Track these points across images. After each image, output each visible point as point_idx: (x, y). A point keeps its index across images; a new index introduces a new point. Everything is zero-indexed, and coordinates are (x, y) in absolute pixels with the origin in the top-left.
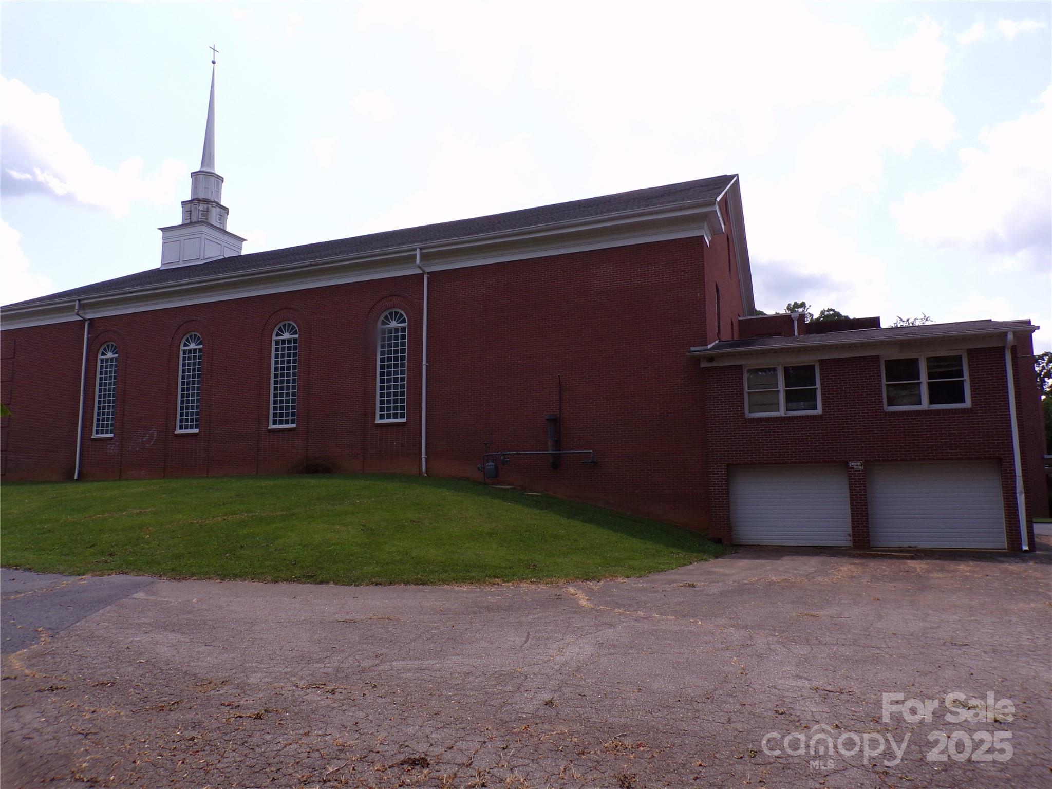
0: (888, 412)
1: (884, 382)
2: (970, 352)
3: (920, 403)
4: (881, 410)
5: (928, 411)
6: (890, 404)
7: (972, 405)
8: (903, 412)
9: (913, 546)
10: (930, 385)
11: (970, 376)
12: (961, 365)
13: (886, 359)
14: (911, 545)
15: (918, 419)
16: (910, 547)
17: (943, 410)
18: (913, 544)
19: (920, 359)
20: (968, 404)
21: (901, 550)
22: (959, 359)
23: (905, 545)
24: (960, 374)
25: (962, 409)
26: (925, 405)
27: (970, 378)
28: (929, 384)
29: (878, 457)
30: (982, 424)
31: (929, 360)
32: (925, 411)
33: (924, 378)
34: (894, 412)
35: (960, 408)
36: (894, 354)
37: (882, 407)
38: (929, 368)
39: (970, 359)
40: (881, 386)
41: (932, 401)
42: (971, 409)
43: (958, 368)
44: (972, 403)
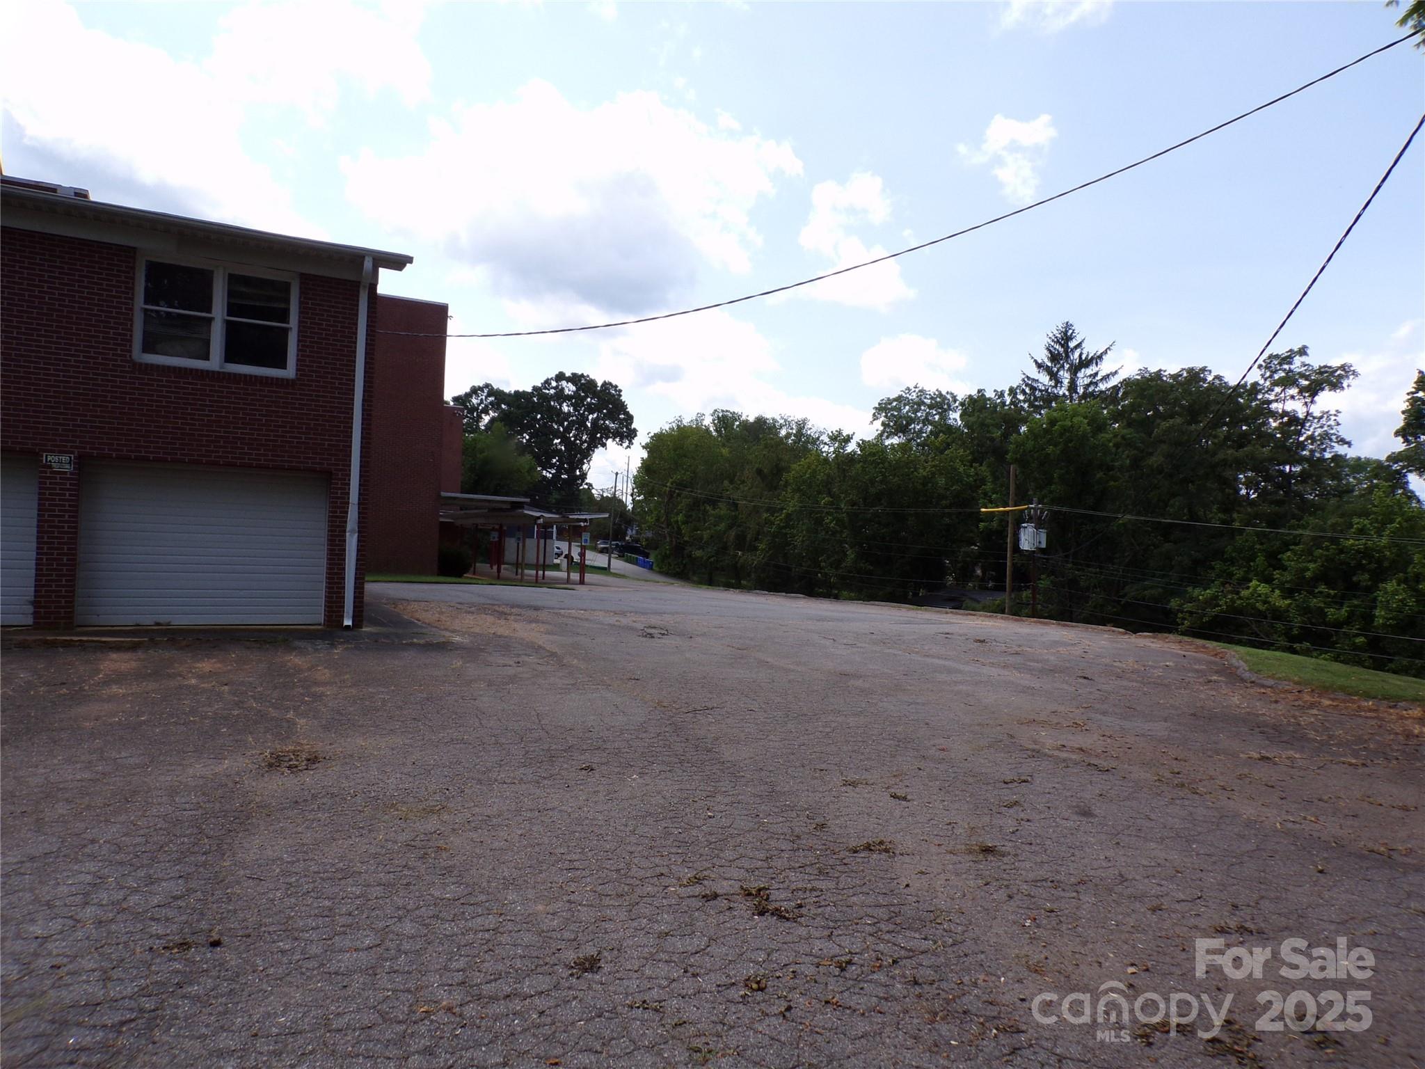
0: (141, 364)
1: (139, 302)
2: (305, 279)
3: (206, 357)
4: (125, 356)
5: (219, 372)
6: (148, 348)
7: (297, 374)
8: (169, 367)
9: (161, 621)
10: (230, 328)
11: (300, 322)
12: (287, 301)
13: (149, 259)
14: (158, 621)
15: (196, 384)
16: (158, 624)
17: (245, 376)
18: (163, 619)
19: (215, 272)
20: (290, 372)
21: (138, 630)
22: (286, 287)
23: (147, 620)
24: (284, 316)
25: (277, 379)
26: (215, 362)
27: (299, 326)
28: (228, 323)
29: (109, 450)
30: (308, 410)
31: (233, 279)
32: (213, 372)
33: (219, 311)
34: (152, 365)
35: (275, 376)
36: (168, 254)
37: (130, 351)
38: (231, 294)
39: (303, 292)
40: (131, 309)
41: (230, 357)
42: (292, 380)
43: (283, 306)
44: (298, 370)
